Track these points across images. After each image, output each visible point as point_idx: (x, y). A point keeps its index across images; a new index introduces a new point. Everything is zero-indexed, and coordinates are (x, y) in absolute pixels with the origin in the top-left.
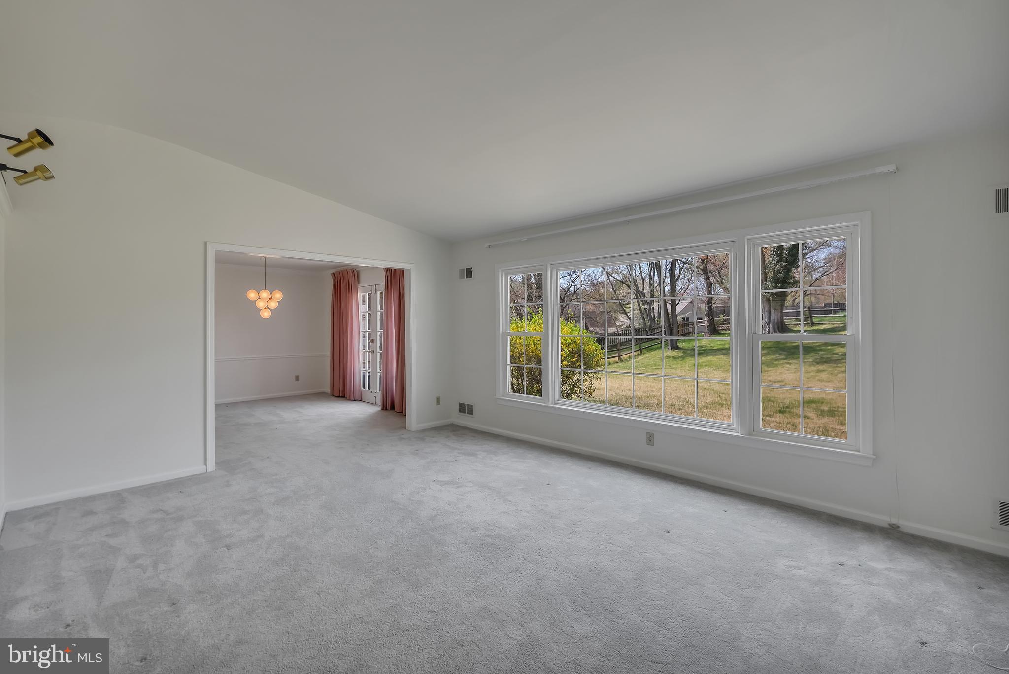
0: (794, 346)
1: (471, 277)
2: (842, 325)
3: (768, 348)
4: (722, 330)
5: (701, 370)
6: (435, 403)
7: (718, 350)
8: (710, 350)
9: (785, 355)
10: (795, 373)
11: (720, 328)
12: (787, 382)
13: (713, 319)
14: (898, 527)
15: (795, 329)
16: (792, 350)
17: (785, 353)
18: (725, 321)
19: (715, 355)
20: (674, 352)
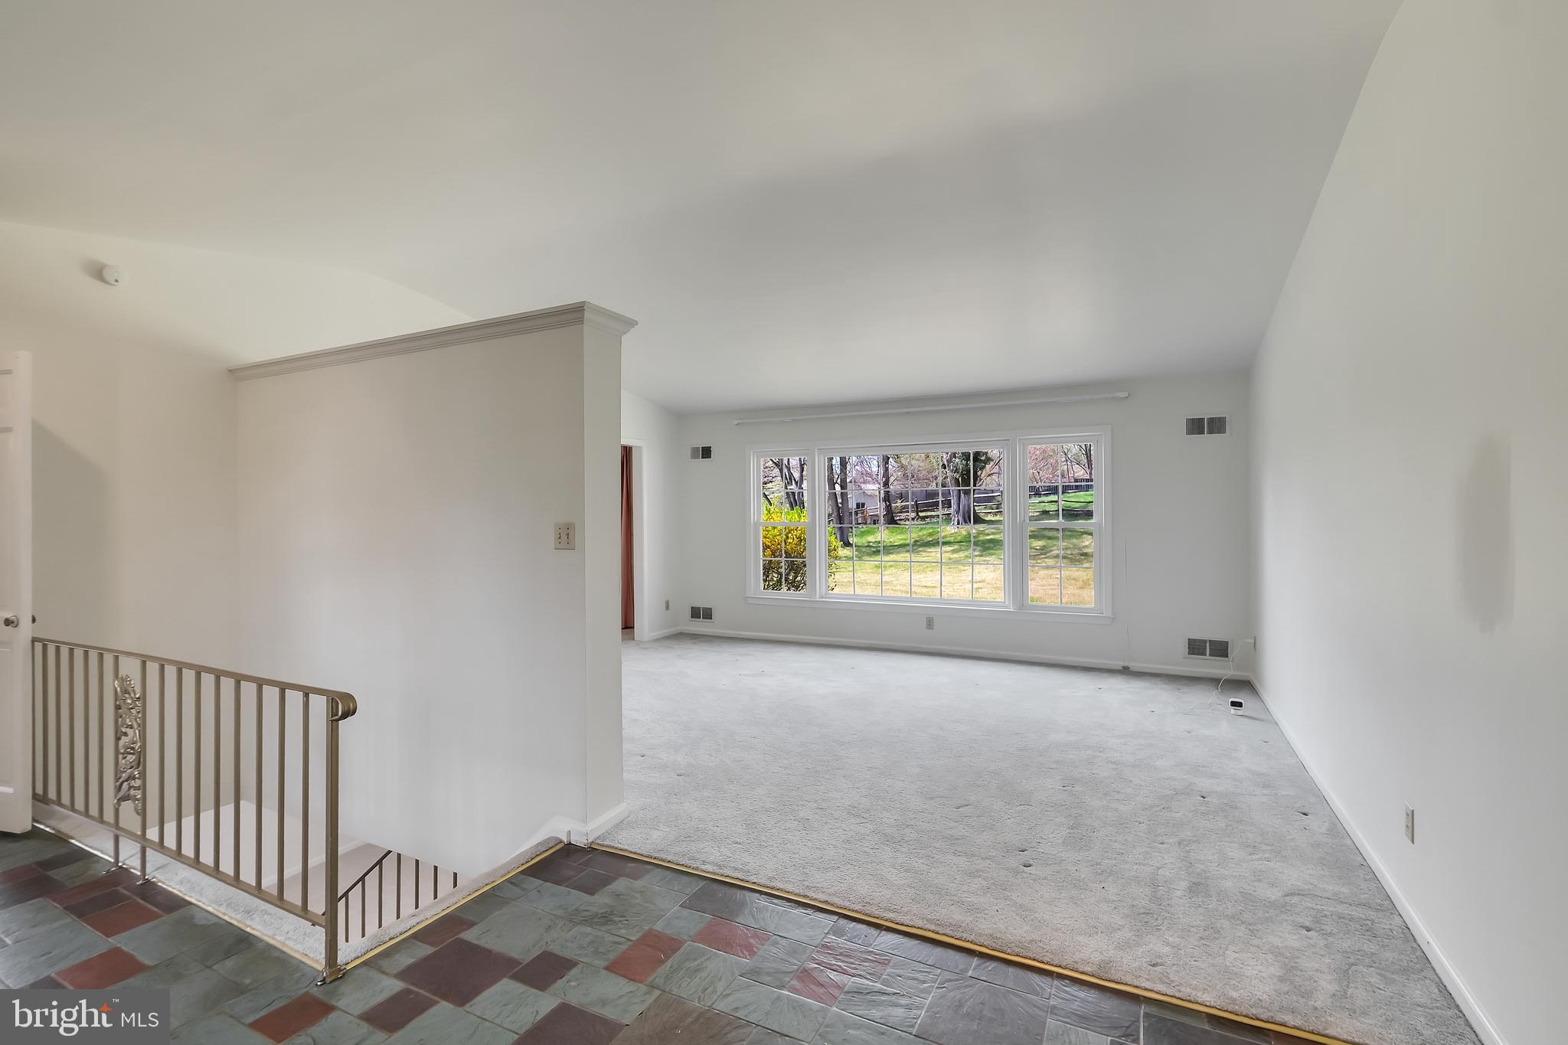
0: (987, 540)
1: (710, 457)
2: (1038, 514)
3: (957, 542)
4: (900, 520)
5: (887, 572)
6: (665, 608)
7: (900, 546)
8: (890, 546)
9: (980, 550)
10: (994, 571)
11: (898, 518)
12: (989, 581)
13: (890, 505)
14: (1129, 668)
15: (987, 519)
16: (987, 545)
17: (979, 548)
18: (904, 509)
19: (898, 553)
20: (845, 550)
